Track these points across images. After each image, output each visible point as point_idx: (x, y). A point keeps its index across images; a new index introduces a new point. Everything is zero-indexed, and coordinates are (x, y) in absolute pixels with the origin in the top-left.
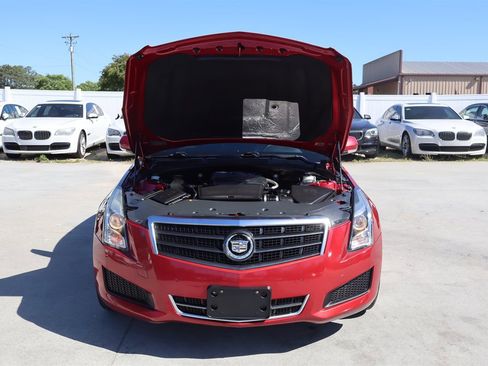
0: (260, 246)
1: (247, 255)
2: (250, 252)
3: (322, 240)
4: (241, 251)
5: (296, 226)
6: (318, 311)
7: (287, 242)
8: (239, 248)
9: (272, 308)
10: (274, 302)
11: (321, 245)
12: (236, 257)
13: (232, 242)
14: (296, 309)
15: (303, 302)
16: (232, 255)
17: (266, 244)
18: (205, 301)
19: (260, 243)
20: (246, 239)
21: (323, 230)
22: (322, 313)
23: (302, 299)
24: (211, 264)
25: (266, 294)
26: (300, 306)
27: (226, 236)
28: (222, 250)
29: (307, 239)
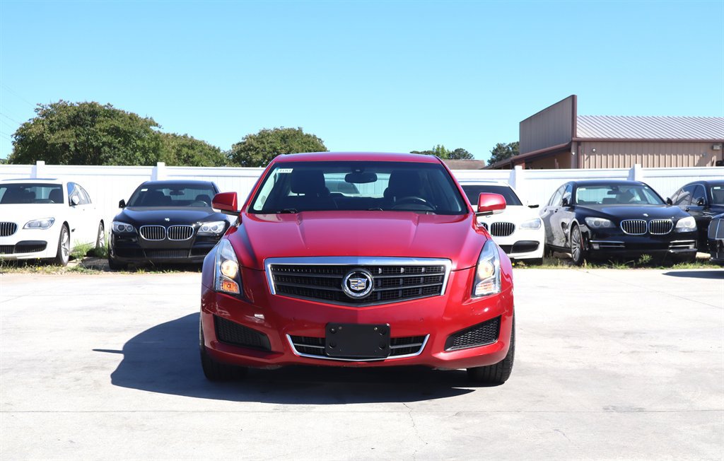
0: (379, 285)
1: (366, 293)
2: (369, 289)
3: (442, 281)
4: (360, 289)
5: (416, 267)
6: (439, 352)
7: (407, 281)
8: (358, 286)
9: (391, 347)
10: (393, 342)
11: (441, 286)
12: (354, 294)
13: (351, 280)
14: (416, 349)
15: (422, 342)
16: (350, 292)
17: (386, 282)
18: (323, 339)
19: (380, 282)
20: (366, 277)
21: (444, 272)
22: (442, 356)
23: (421, 339)
24: (330, 302)
25: (384, 330)
26: (420, 347)
27: (345, 275)
28: (341, 288)
29: (427, 280)
